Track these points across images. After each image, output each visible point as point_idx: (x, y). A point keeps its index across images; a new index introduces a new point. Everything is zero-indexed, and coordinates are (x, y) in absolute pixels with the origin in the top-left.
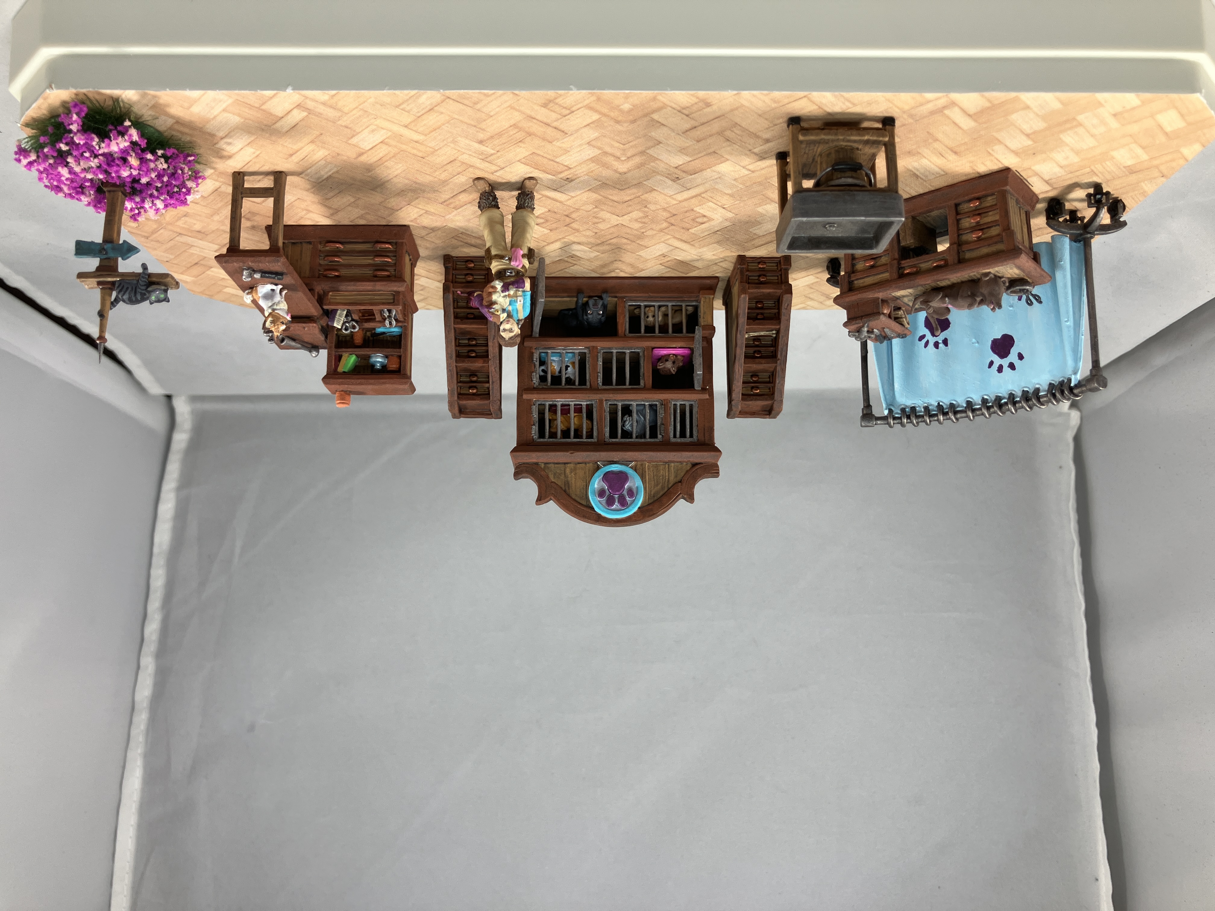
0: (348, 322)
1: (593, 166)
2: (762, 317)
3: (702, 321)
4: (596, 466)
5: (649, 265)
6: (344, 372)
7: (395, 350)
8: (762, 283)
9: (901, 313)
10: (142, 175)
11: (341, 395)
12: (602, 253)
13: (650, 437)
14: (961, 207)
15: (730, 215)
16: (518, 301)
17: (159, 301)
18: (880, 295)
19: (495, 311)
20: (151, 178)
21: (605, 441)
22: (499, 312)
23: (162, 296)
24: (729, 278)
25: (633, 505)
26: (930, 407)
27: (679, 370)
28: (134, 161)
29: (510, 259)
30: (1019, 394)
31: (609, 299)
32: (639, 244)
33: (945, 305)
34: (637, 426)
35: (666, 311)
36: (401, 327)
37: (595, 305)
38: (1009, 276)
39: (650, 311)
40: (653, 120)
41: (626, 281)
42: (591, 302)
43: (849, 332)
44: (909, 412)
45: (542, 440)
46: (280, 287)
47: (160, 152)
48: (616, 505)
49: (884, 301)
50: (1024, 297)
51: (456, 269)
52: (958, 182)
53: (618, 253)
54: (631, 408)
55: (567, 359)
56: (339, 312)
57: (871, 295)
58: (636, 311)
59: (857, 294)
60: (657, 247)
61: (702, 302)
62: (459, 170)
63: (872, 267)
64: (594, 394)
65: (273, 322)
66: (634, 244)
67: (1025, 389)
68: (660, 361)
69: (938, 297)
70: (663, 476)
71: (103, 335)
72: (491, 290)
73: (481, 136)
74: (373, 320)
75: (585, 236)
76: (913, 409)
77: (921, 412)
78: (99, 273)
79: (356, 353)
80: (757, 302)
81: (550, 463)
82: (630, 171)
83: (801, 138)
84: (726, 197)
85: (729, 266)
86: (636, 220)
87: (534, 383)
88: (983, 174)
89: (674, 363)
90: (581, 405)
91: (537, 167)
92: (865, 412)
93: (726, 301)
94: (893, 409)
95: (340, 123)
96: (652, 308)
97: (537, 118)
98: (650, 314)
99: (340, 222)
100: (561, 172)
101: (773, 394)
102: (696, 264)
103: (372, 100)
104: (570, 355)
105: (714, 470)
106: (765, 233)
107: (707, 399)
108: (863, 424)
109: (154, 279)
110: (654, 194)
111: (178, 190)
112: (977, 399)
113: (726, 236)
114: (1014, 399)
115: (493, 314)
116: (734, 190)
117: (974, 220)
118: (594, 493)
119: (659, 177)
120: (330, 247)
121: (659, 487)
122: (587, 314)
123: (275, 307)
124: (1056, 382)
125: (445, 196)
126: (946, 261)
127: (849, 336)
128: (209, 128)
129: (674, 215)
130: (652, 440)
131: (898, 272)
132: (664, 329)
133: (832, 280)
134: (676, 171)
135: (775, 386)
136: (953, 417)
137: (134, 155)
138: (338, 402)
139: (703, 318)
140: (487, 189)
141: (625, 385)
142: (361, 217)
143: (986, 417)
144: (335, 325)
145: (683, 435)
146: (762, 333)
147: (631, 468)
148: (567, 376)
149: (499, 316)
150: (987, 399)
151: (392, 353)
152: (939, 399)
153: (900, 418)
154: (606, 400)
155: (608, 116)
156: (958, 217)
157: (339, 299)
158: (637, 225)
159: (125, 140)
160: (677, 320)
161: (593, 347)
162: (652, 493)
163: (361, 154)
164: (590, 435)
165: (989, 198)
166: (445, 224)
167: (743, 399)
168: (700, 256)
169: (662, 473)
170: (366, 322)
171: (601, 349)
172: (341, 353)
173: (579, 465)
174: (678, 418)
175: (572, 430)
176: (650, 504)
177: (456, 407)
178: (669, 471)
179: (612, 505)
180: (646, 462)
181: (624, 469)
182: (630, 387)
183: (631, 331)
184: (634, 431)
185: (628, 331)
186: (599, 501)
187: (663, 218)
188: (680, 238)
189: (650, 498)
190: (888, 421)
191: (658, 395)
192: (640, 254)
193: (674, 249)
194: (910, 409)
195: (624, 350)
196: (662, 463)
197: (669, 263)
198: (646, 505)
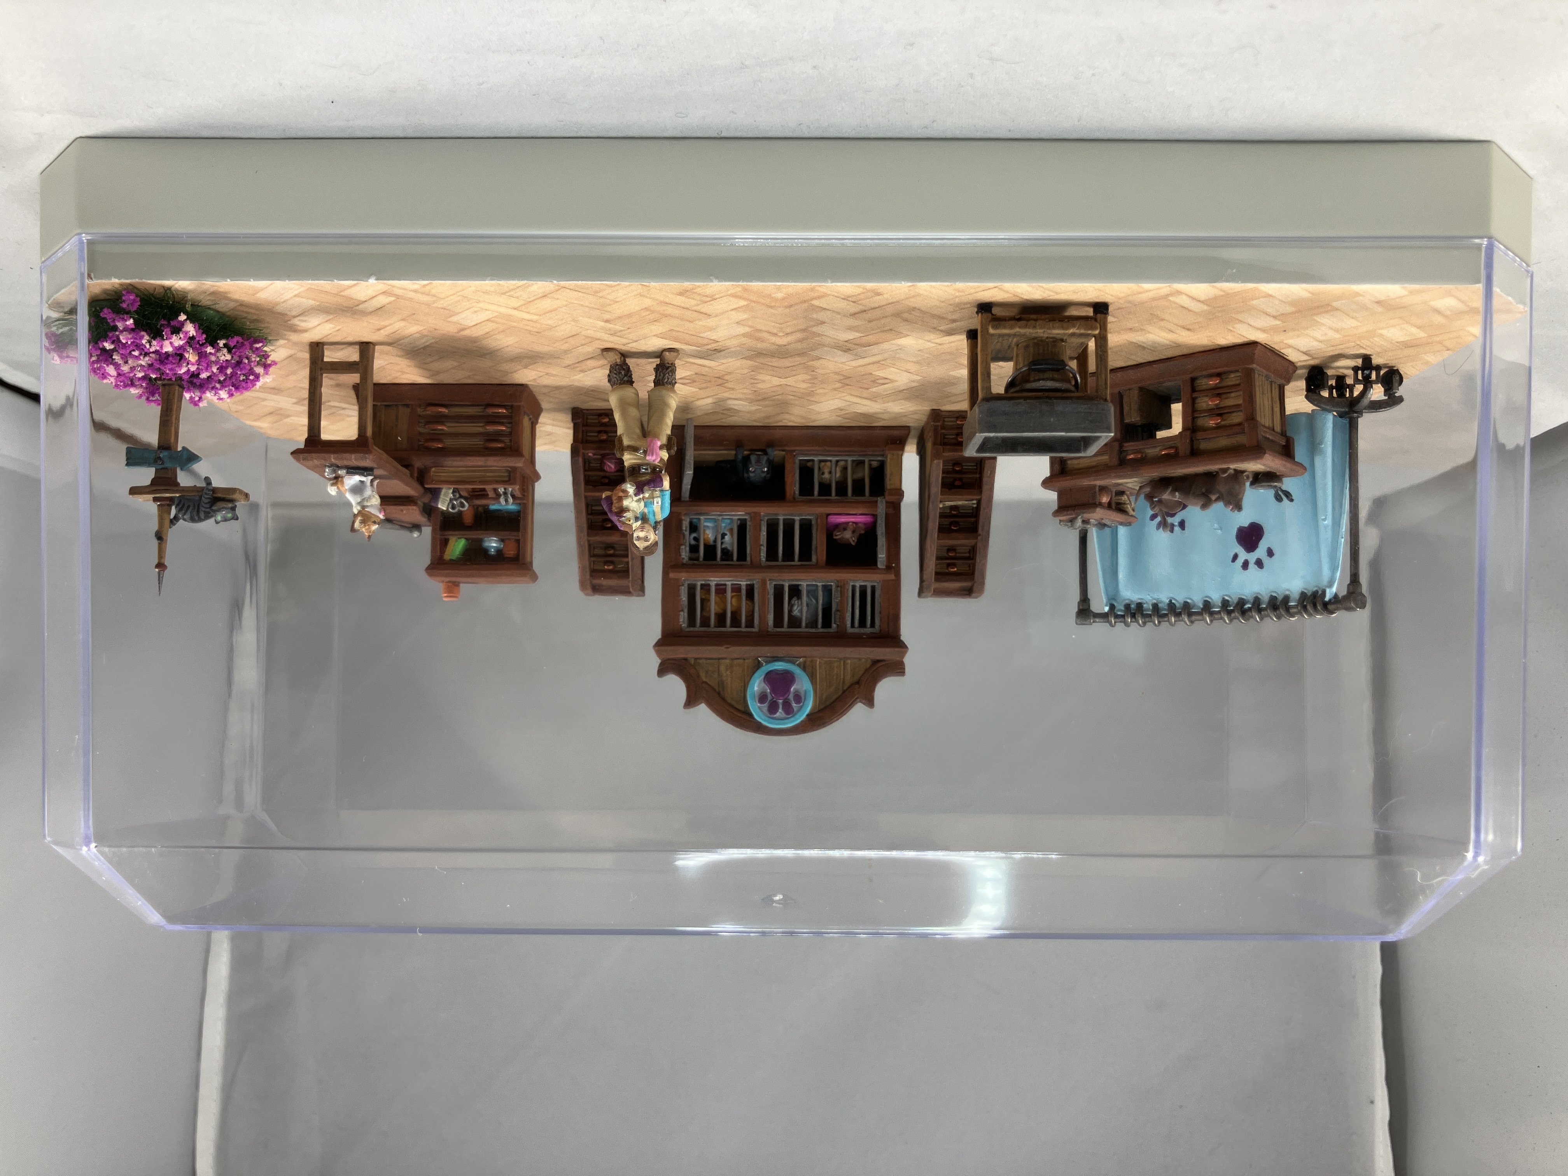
0: (456, 500)
1: (744, 340)
2: (960, 484)
3: (889, 484)
4: (756, 661)
5: (823, 416)
6: (451, 560)
7: (511, 533)
9: (1124, 498)
10: (202, 370)
11: (449, 587)
12: (765, 407)
13: (823, 627)
14: (1198, 382)
15: (917, 378)
16: (655, 502)
17: (225, 520)
18: (1097, 482)
19: (627, 520)
20: (213, 371)
21: (768, 631)
22: (632, 521)
23: (230, 515)
24: (923, 428)
25: (800, 712)
26: (1160, 605)
27: (861, 538)
28: (192, 356)
29: (645, 452)
30: (1266, 599)
31: (776, 453)
32: (809, 400)
34: (807, 612)
35: (844, 465)
36: (520, 504)
37: (758, 461)
39: (826, 467)
40: (813, 305)
41: (797, 431)
42: (753, 458)
43: (1062, 521)
44: (1134, 610)
45: (692, 629)
46: (370, 478)
47: (221, 343)
48: (780, 713)
49: (1103, 489)
51: (587, 425)
52: (1194, 352)
53: (784, 407)
54: (800, 588)
56: (443, 491)
57: (1086, 482)
58: (809, 464)
59: (1067, 480)
60: (832, 402)
61: (888, 458)
62: (584, 342)
64: (756, 572)
65: (363, 522)
66: (803, 400)
67: (1274, 594)
70: (837, 674)
71: (162, 561)
72: (621, 494)
73: (607, 316)
74: (485, 497)
75: (742, 393)
76: (1140, 606)
77: (1148, 610)
78: (155, 488)
79: (465, 536)
80: (955, 464)
81: (702, 658)
82: (789, 344)
83: (991, 331)
84: (911, 364)
86: (804, 381)
87: (684, 559)
88: (1225, 346)
89: (854, 532)
90: (740, 584)
91: (676, 340)
92: (1081, 607)
94: (1115, 604)
95: (435, 305)
96: (828, 464)
97: (672, 303)
98: (826, 471)
99: (440, 381)
100: (708, 344)
101: (973, 574)
103: (473, 288)
104: (728, 521)
105: (899, 669)
107: (893, 580)
108: (1079, 622)
109: (219, 495)
110: (821, 361)
111: (244, 378)
112: (1216, 599)
113: (915, 394)
114: (1259, 605)
115: (624, 523)
116: (920, 358)
117: (1212, 401)
118: (753, 697)
119: (826, 349)
120: (431, 411)
121: (832, 689)
122: (748, 471)
123: (366, 504)
124: (1309, 592)
125: (570, 362)
126: (1174, 449)
127: (1061, 526)
128: (279, 309)
129: (850, 378)
130: (826, 630)
131: (1120, 458)
132: (842, 489)
134: (846, 344)
135: (975, 565)
136: (1186, 619)
137: (191, 351)
138: (446, 595)
139: (890, 479)
140: (618, 361)
141: (793, 560)
142: (469, 377)
143: (1226, 622)
144: (440, 506)
145: (863, 623)
146: (960, 503)
147: (799, 665)
148: (723, 546)
149: (631, 526)
150: (1228, 601)
151: (509, 537)
152: (1171, 595)
153: (1123, 616)
154: (770, 580)
155: (759, 303)
156: (1194, 395)
157: (442, 476)
158: (804, 385)
159: (180, 338)
160: (858, 475)
161: (756, 513)
162: (824, 697)
163: (463, 330)
164: (750, 623)
165: (1232, 375)
166: (571, 384)
167: (936, 580)
168: (885, 410)
169: (835, 672)
170: (476, 499)
171: (764, 516)
172: (447, 537)
173: (736, 662)
174: (857, 603)
175: (729, 615)
176: (820, 711)
177: (589, 587)
178: (844, 669)
179: (775, 713)
180: (816, 661)
181: (789, 667)
182: (800, 563)
183: (802, 493)
184: (804, 618)
185: (797, 493)
186: (759, 708)
187: (835, 380)
188: (859, 396)
189: (820, 702)
190: (1109, 619)
191: (832, 574)
192: (811, 408)
193: (854, 404)
194: (1136, 605)
195: (794, 517)
196: (836, 659)
197: (848, 415)
198: (816, 711)
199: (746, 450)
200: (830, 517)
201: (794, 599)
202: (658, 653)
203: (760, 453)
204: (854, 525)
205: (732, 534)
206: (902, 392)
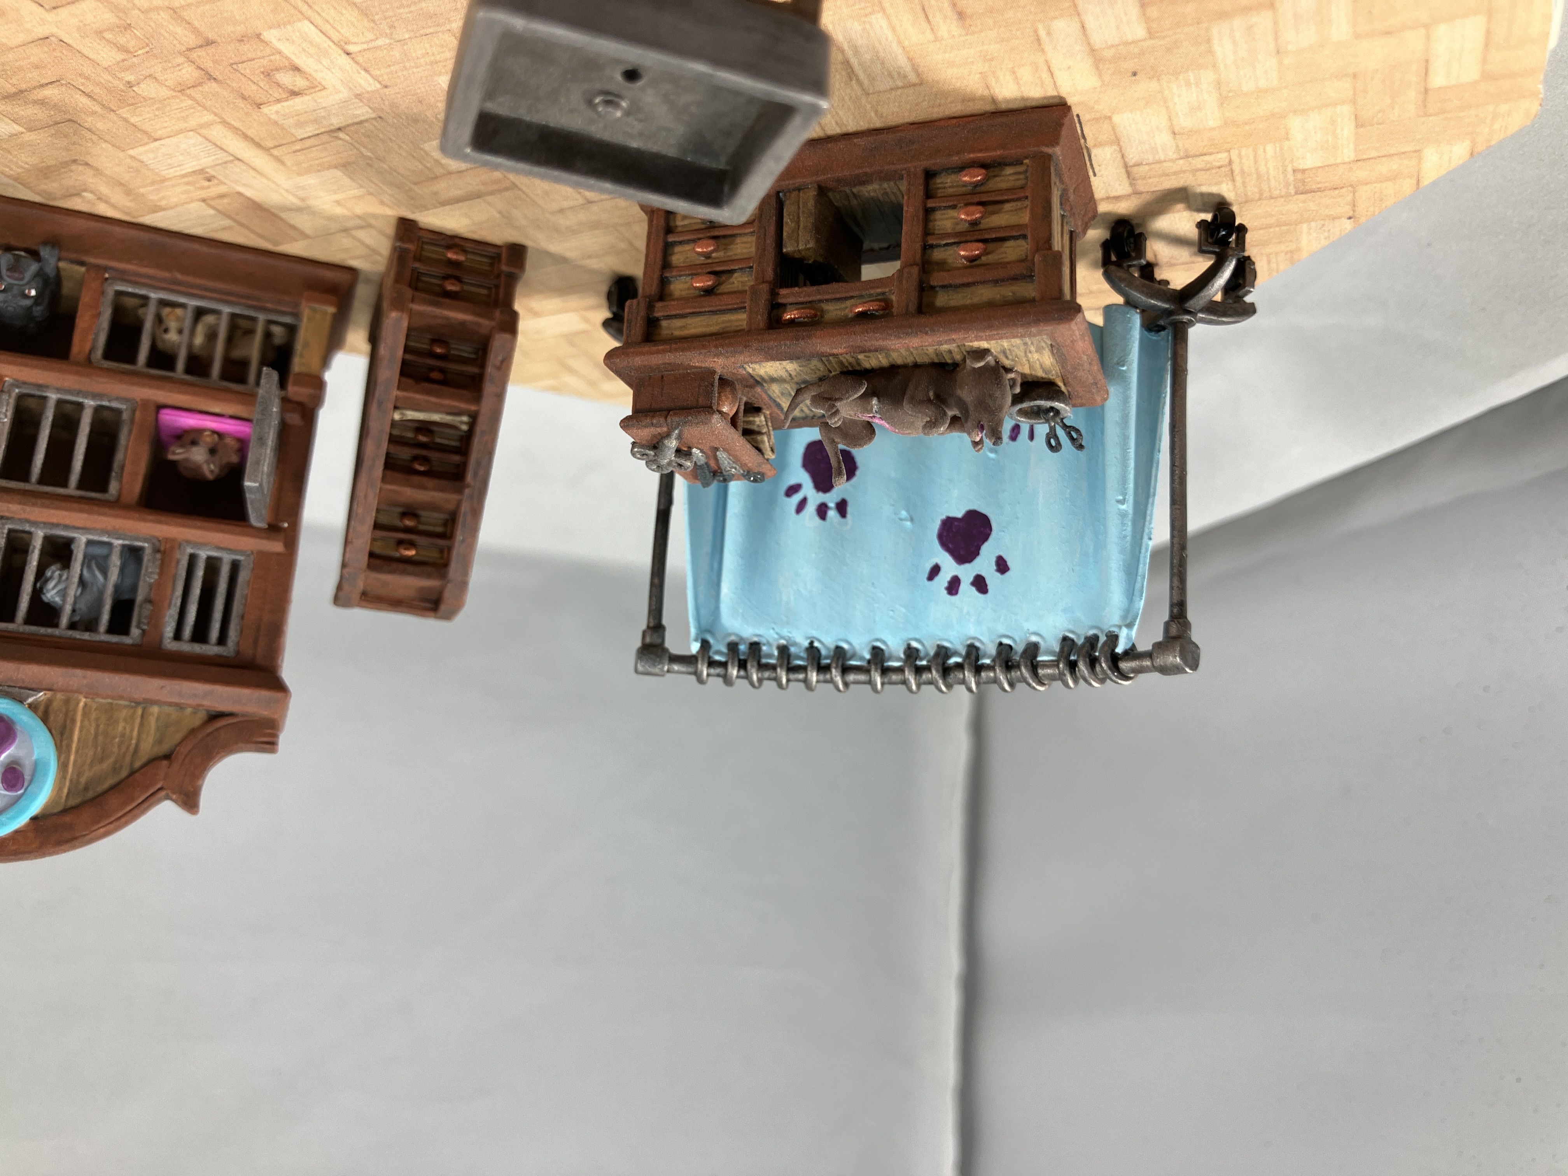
2: (441, 377)
5: (174, 195)
8: (448, 295)
9: (760, 420)
12: (30, 130)
13: (111, 630)
14: (939, 181)
15: (366, 83)
18: (720, 364)
25: (12, 813)
26: (793, 650)
30: (992, 650)
32: (126, 120)
33: (866, 417)
38: (1027, 371)
41: (117, 230)
43: (633, 444)
44: (744, 654)
49: (725, 382)
50: (1042, 429)
52: (940, 116)
54: (73, 547)
57: (697, 361)
59: (664, 351)
60: (183, 142)
61: (305, 320)
63: (709, 292)
66: (113, 117)
67: (1006, 641)
69: (856, 390)
70: (124, 734)
77: (770, 656)
80: (434, 342)
85: (381, 244)
88: (1003, 106)
92: (648, 640)
94: (711, 641)
101: (446, 564)
105: (266, 734)
107: (278, 554)
108: (640, 668)
112: (895, 646)
113: (364, 150)
117: (967, 214)
121: (106, 765)
124: (1078, 636)
126: (887, 305)
127: (633, 454)
129: (209, 43)
130: (114, 639)
131: (769, 314)
133: (613, 321)
135: (453, 548)
136: (838, 679)
139: (302, 357)
141: (64, 485)
143: (910, 690)
145: (200, 634)
146: (435, 417)
147: (33, 707)
152: (814, 633)
153: (724, 665)
156: (931, 204)
158: (105, 54)
162: (83, 780)
165: (1009, 170)
167: (370, 567)
169: (120, 729)
171: (12, 384)
174: (196, 592)
176: (65, 811)
178: (142, 725)
180: (78, 700)
182: (77, 493)
183: (108, 354)
184: (68, 608)
185: (99, 352)
187: (178, 47)
188: (241, 128)
189: (68, 794)
190: (697, 667)
191: (148, 525)
192: (141, 157)
193: (231, 162)
194: (748, 645)
195: (83, 397)
196: (126, 703)
197: (226, 201)
198: (56, 811)
200: (165, 411)
201: (53, 568)
206: (335, 134)
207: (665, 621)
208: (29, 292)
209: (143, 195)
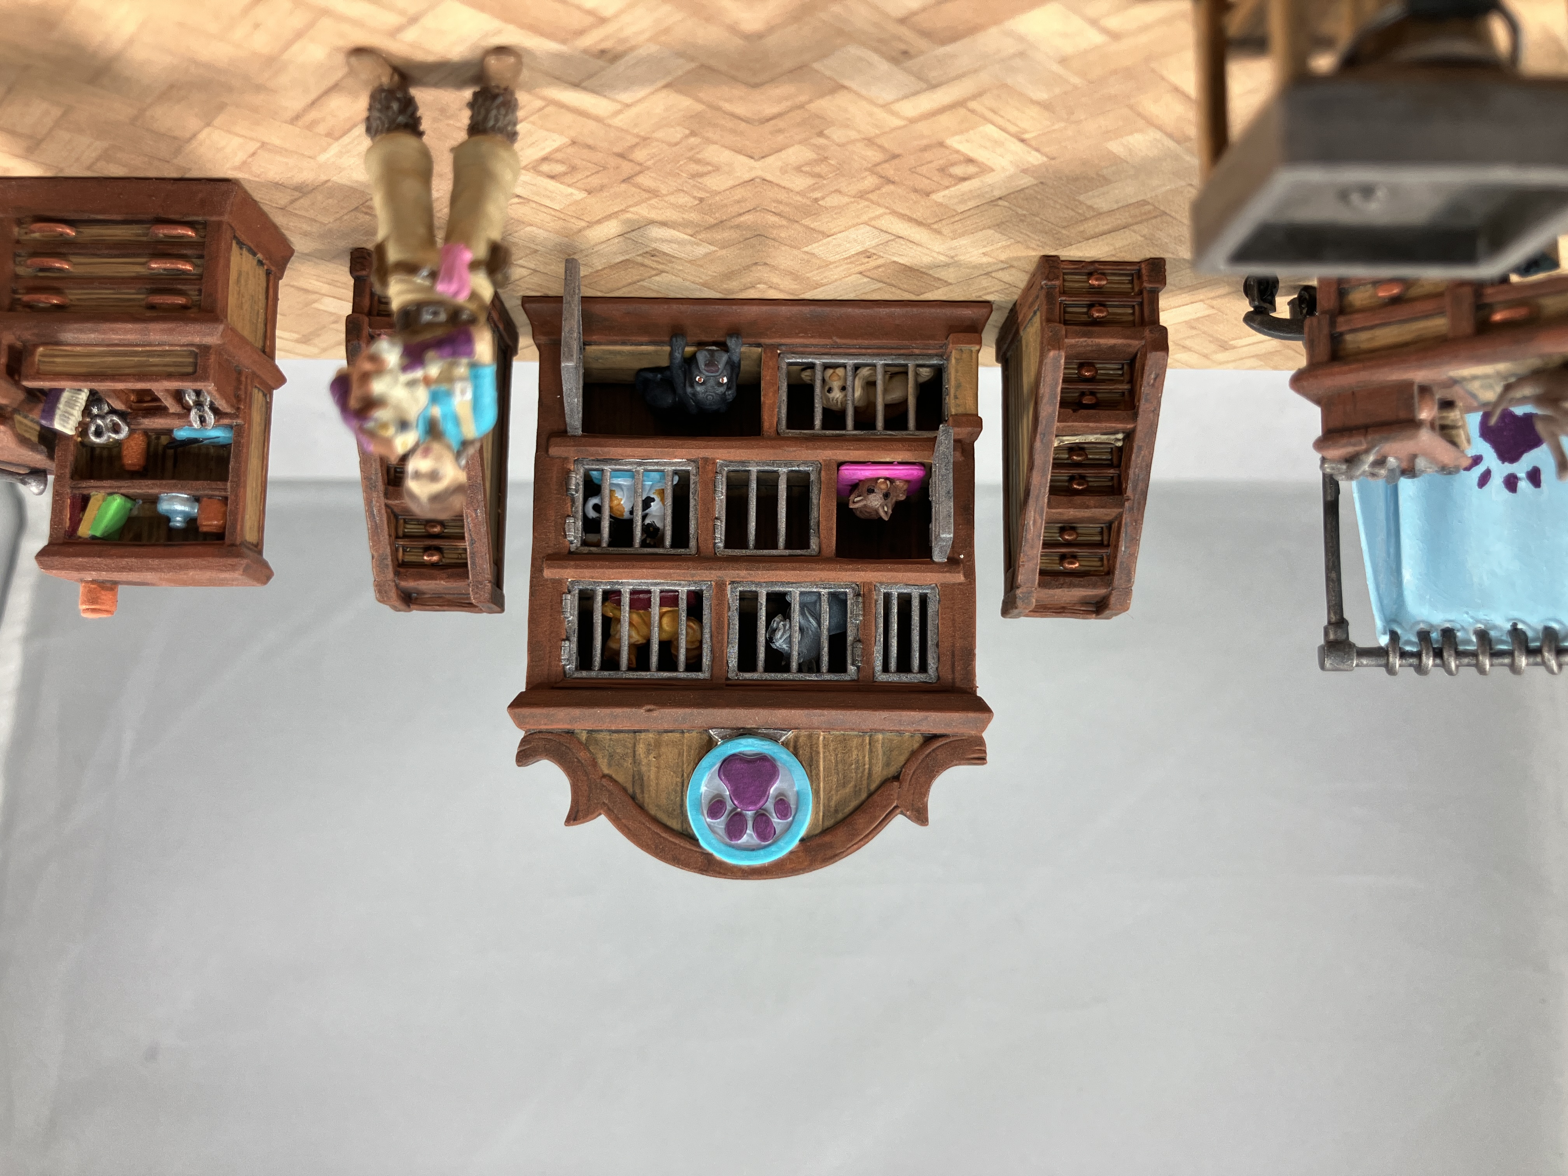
0: (102, 417)
1: (664, 13)
2: (1094, 401)
3: (952, 405)
4: (705, 737)
5: (834, 273)
6: (93, 538)
7: (214, 485)
8: (1096, 323)
11: (93, 591)
12: (723, 248)
13: (831, 670)
15: (1035, 159)
18: (1420, 375)
21: (728, 679)
24: (1015, 304)
25: (787, 838)
26: (1493, 634)
29: (433, 275)
31: (743, 349)
32: (807, 227)
35: (870, 375)
36: (231, 427)
37: (710, 363)
39: (835, 378)
41: (784, 310)
42: (702, 357)
43: (1324, 461)
44: (1437, 641)
45: (584, 674)
48: (749, 837)
53: (759, 248)
54: (788, 598)
55: (650, 484)
56: (65, 395)
58: (806, 375)
59: (1357, 370)
60: (852, 234)
61: (953, 361)
62: (296, 23)
63: (1396, 299)
64: (706, 569)
66: (796, 226)
68: (856, 492)
70: (857, 762)
74: (160, 410)
75: (675, 206)
76: (1448, 634)
77: (1468, 642)
79: (123, 491)
80: (1081, 366)
81: (602, 731)
84: (1034, 111)
85: (1019, 279)
86: (799, 169)
87: (571, 542)
89: (886, 496)
91: (508, 15)
92: (1332, 637)
93: (1005, 354)
94: (1399, 631)
96: (840, 371)
98: (836, 384)
99: (62, 170)
100: (581, 33)
101: (1110, 572)
102: (943, 274)
104: (656, 475)
105: (974, 752)
106: (1115, 207)
107: (960, 584)
108: (1326, 664)
110: (841, 99)
113: (1020, 211)
116: (1057, 91)
118: (698, 806)
119: (854, 50)
120: (38, 232)
121: (849, 789)
122: (692, 383)
125: (294, 103)
129: (895, 157)
130: (836, 677)
131: (1476, 317)
132: (865, 418)
133: (1259, 318)
134: (901, 30)
135: (1116, 557)
136: (1552, 662)
138: (84, 607)
139: (956, 397)
141: (776, 547)
142: (106, 156)
144: (58, 426)
145: (904, 665)
146: (1092, 438)
147: (785, 744)
148: (647, 521)
151: (207, 492)
152: (1516, 614)
153: (1415, 654)
154: (732, 583)
157: (60, 363)
160: (895, 395)
161: (706, 460)
162: (833, 804)
164: (694, 664)
166: (323, 178)
167: (1042, 585)
168: (952, 257)
169: (854, 757)
170: (144, 417)
171: (722, 465)
172: (85, 492)
173: (666, 737)
174: (895, 626)
175: (655, 647)
176: (825, 831)
177: (393, 594)
178: (871, 751)
179: (740, 836)
180: (819, 735)
181: (766, 747)
182: (787, 552)
183: (792, 424)
185: (783, 423)
186: (709, 826)
187: (865, 164)
188: (908, 214)
189: (823, 816)
190: (1388, 659)
191: (848, 573)
192: (813, 251)
193: (893, 240)
194: (1439, 631)
195: (777, 467)
196: (856, 733)
197: (880, 270)
198: (817, 832)
199: (687, 345)
201: (777, 619)
202: (519, 722)
203: (714, 348)
204: (888, 482)
205: (663, 500)
206: (994, 203)
207: (1346, 616)
208: (723, 380)
209: (808, 278)
